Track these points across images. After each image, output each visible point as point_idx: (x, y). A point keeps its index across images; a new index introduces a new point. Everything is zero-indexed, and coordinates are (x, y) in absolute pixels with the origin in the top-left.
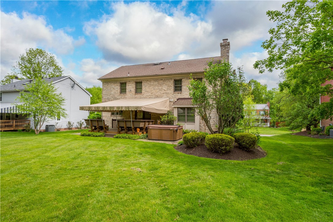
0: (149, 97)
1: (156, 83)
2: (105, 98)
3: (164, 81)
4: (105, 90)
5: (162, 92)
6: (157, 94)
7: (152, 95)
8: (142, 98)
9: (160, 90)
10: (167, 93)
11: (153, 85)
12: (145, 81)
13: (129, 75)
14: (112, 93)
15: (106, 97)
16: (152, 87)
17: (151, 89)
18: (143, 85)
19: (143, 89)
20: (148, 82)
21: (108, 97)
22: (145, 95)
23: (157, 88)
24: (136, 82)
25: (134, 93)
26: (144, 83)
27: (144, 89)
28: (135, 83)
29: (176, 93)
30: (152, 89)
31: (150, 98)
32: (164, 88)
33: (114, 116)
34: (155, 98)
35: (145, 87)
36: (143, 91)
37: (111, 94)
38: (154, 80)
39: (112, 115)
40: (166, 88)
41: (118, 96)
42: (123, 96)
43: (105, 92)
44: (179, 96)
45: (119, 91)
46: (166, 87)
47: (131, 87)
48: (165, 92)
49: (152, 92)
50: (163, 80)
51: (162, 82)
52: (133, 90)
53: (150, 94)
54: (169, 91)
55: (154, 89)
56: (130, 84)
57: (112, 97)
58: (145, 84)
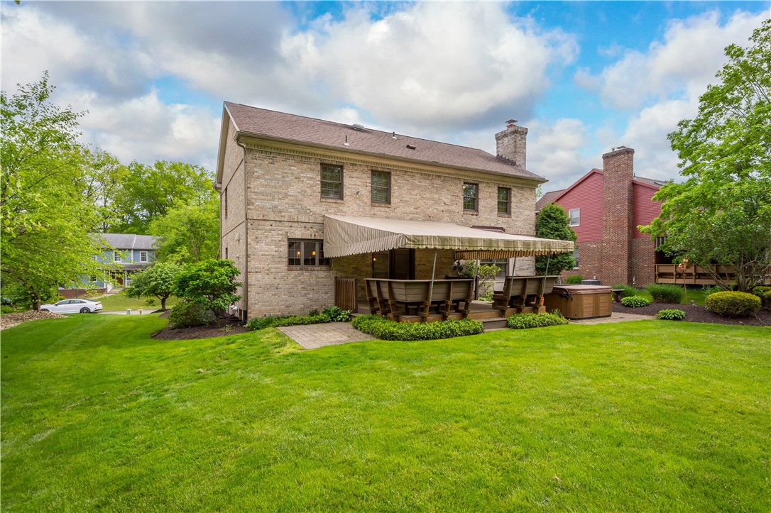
0: (411, 216)
1: (426, 183)
2: (263, 208)
3: (443, 181)
4: (258, 177)
5: (440, 208)
6: (429, 211)
7: (417, 213)
8: (393, 218)
9: (437, 202)
10: (450, 212)
11: (419, 187)
12: (398, 173)
13: (347, 144)
14: (292, 191)
15: (268, 205)
16: (416, 192)
17: (414, 197)
18: (393, 182)
19: (395, 195)
20: (406, 176)
21: (276, 203)
22: (399, 211)
23: (428, 195)
24: (372, 171)
25: (369, 202)
26: (397, 177)
27: (397, 194)
28: (370, 172)
29: (469, 213)
30: (418, 197)
31: (412, 219)
32: (443, 199)
33: (301, 269)
34: (424, 221)
35: (401, 189)
36: (393, 200)
37: (287, 195)
38: (421, 174)
39: (292, 267)
40: (447, 198)
41: (315, 205)
42: (334, 205)
43: (263, 185)
44: (473, 220)
45: (318, 188)
46: (449, 197)
47: (357, 183)
48: (446, 208)
49: (418, 204)
50: (442, 178)
51: (439, 182)
52: (366, 192)
53: (412, 209)
54: (453, 208)
55: (423, 198)
56: (355, 174)
57: (293, 206)
58: (399, 181)
